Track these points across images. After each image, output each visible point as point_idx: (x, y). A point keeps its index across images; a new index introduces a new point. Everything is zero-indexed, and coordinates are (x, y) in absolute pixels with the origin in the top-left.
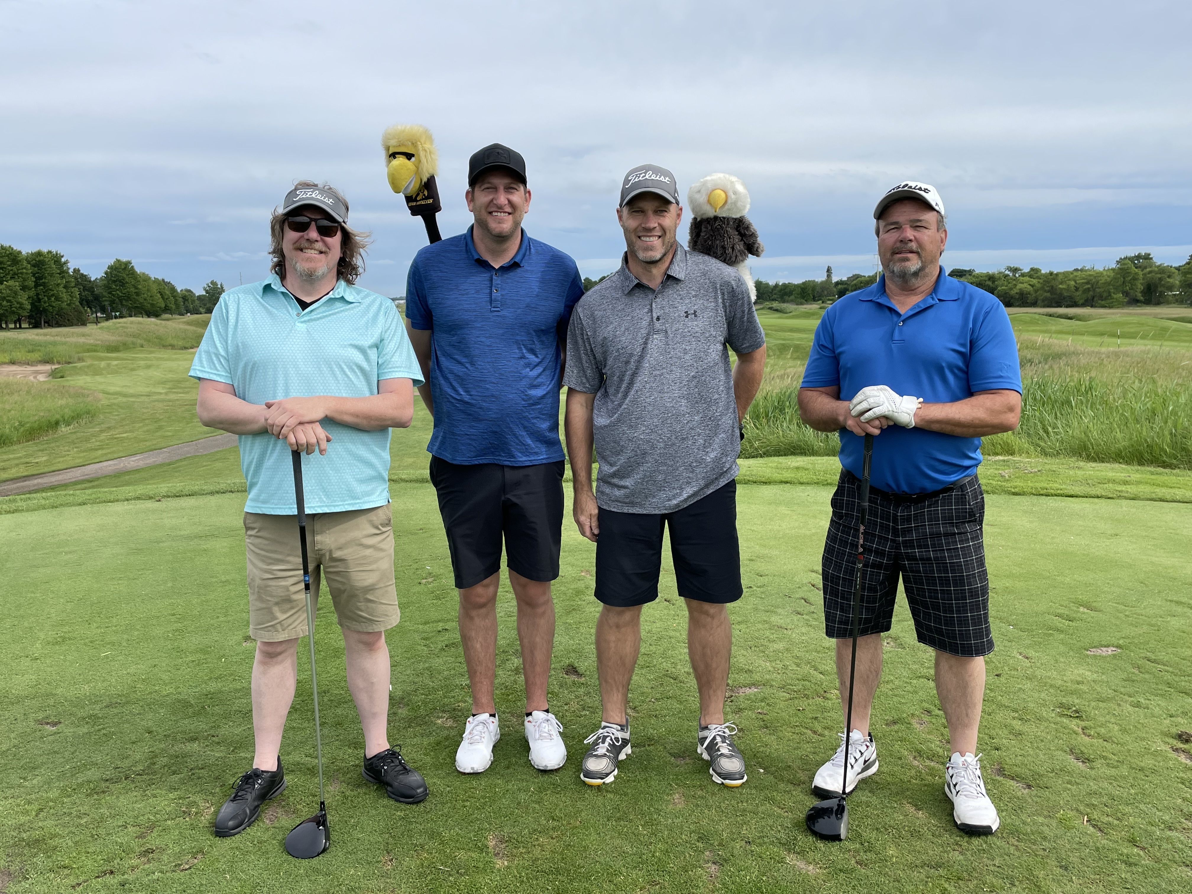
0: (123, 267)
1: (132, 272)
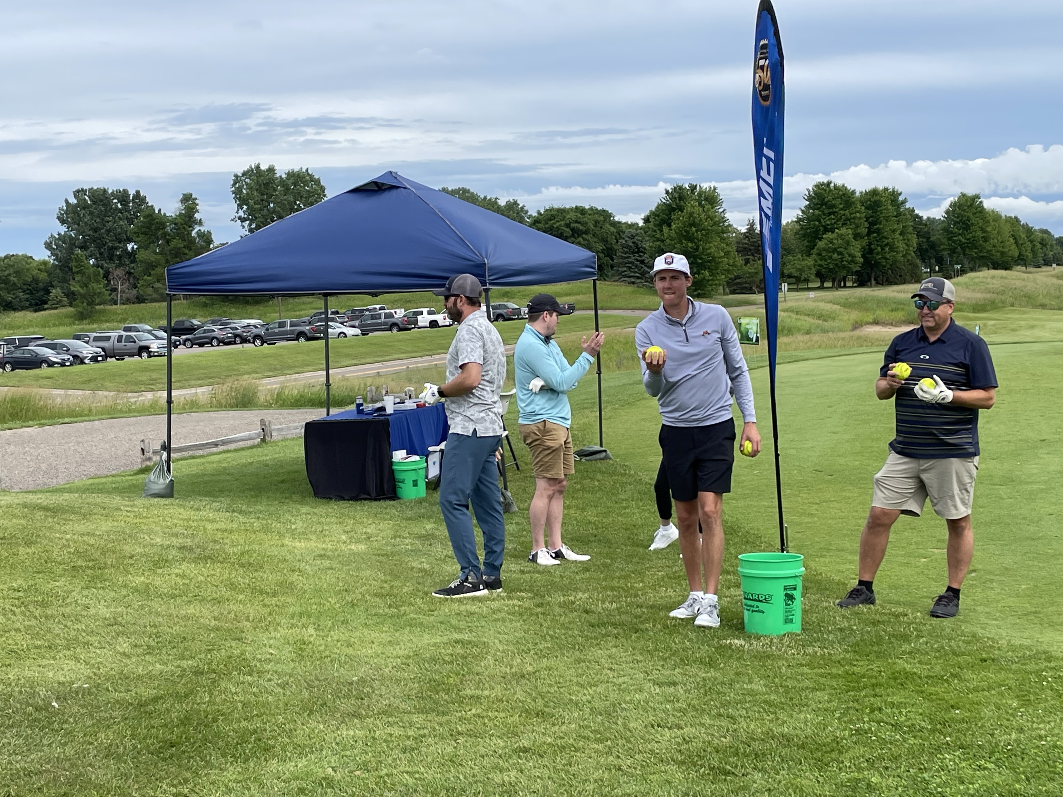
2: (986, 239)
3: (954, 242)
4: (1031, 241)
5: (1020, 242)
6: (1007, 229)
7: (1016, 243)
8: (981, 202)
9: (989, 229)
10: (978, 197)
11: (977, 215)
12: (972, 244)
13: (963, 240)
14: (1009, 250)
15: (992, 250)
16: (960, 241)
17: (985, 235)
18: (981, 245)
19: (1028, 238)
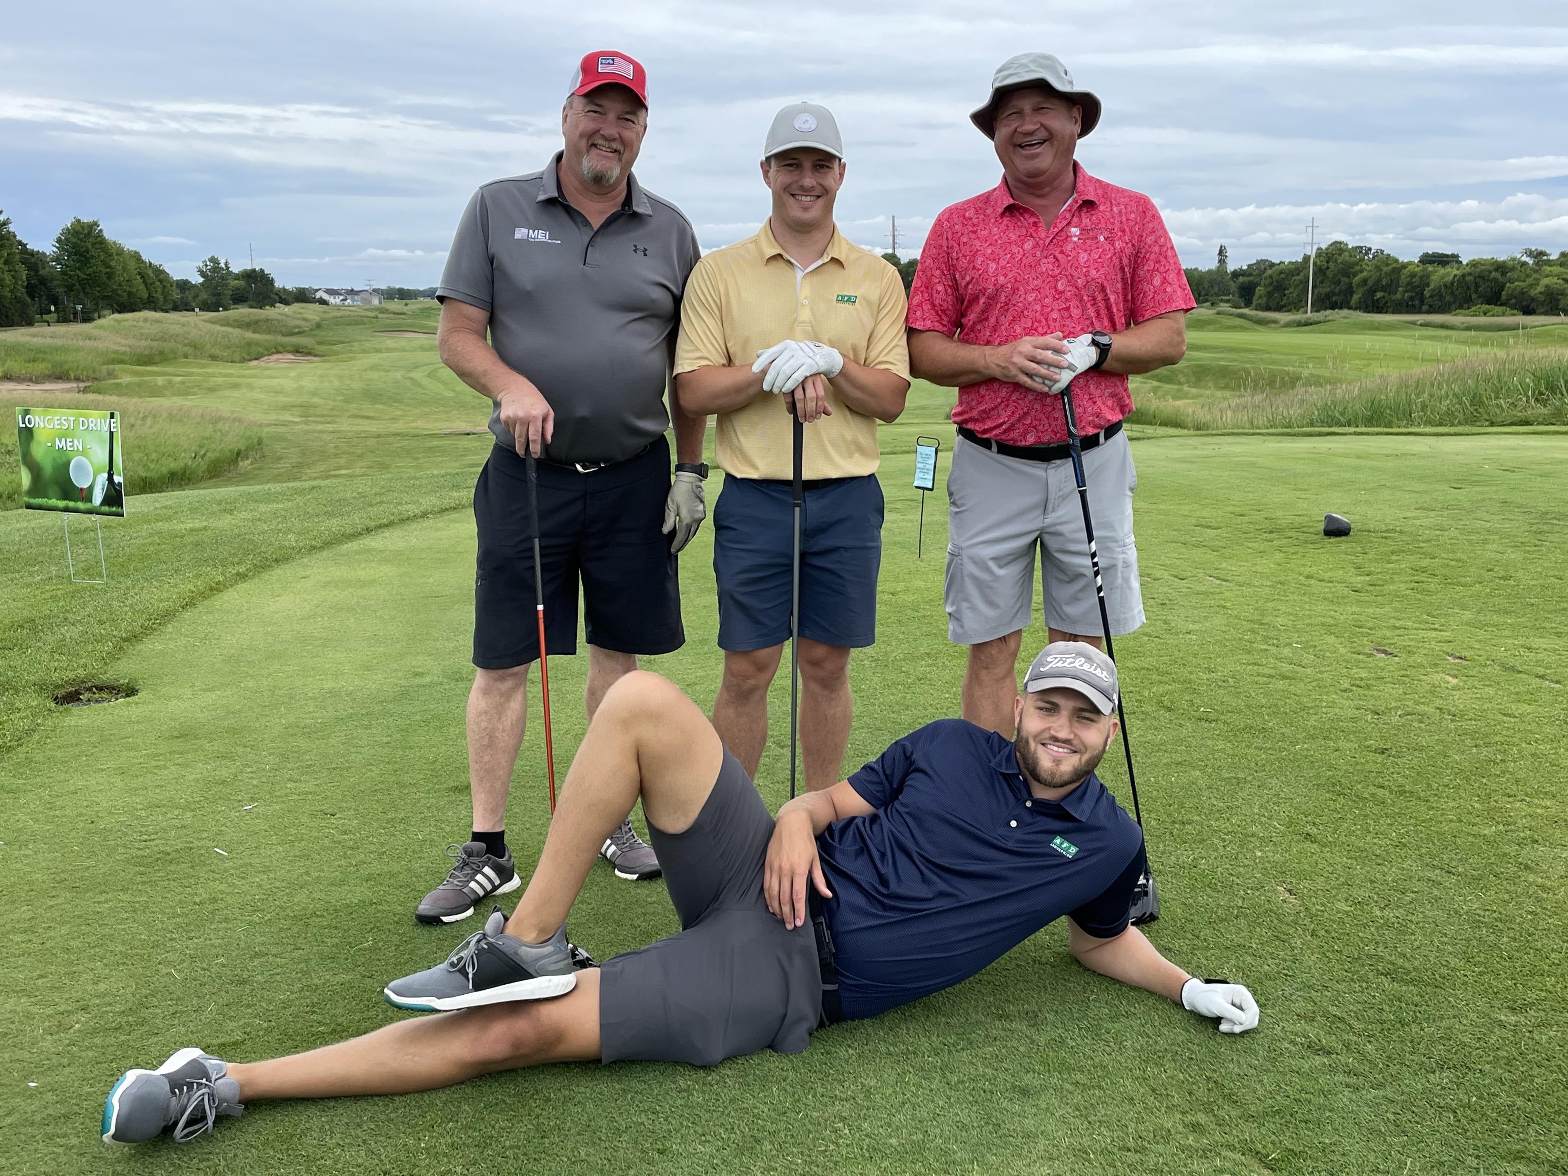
0: (86, 232)
1: (100, 241)
2: (110, 276)
3: (70, 277)
4: (160, 281)
5: (148, 282)
6: (132, 265)
7: (145, 282)
8: (101, 231)
9: (113, 264)
10: (96, 224)
11: (98, 246)
12: (93, 281)
13: (83, 276)
14: (138, 291)
15: (117, 290)
16: (78, 276)
17: (109, 270)
18: (104, 283)
19: (157, 276)
